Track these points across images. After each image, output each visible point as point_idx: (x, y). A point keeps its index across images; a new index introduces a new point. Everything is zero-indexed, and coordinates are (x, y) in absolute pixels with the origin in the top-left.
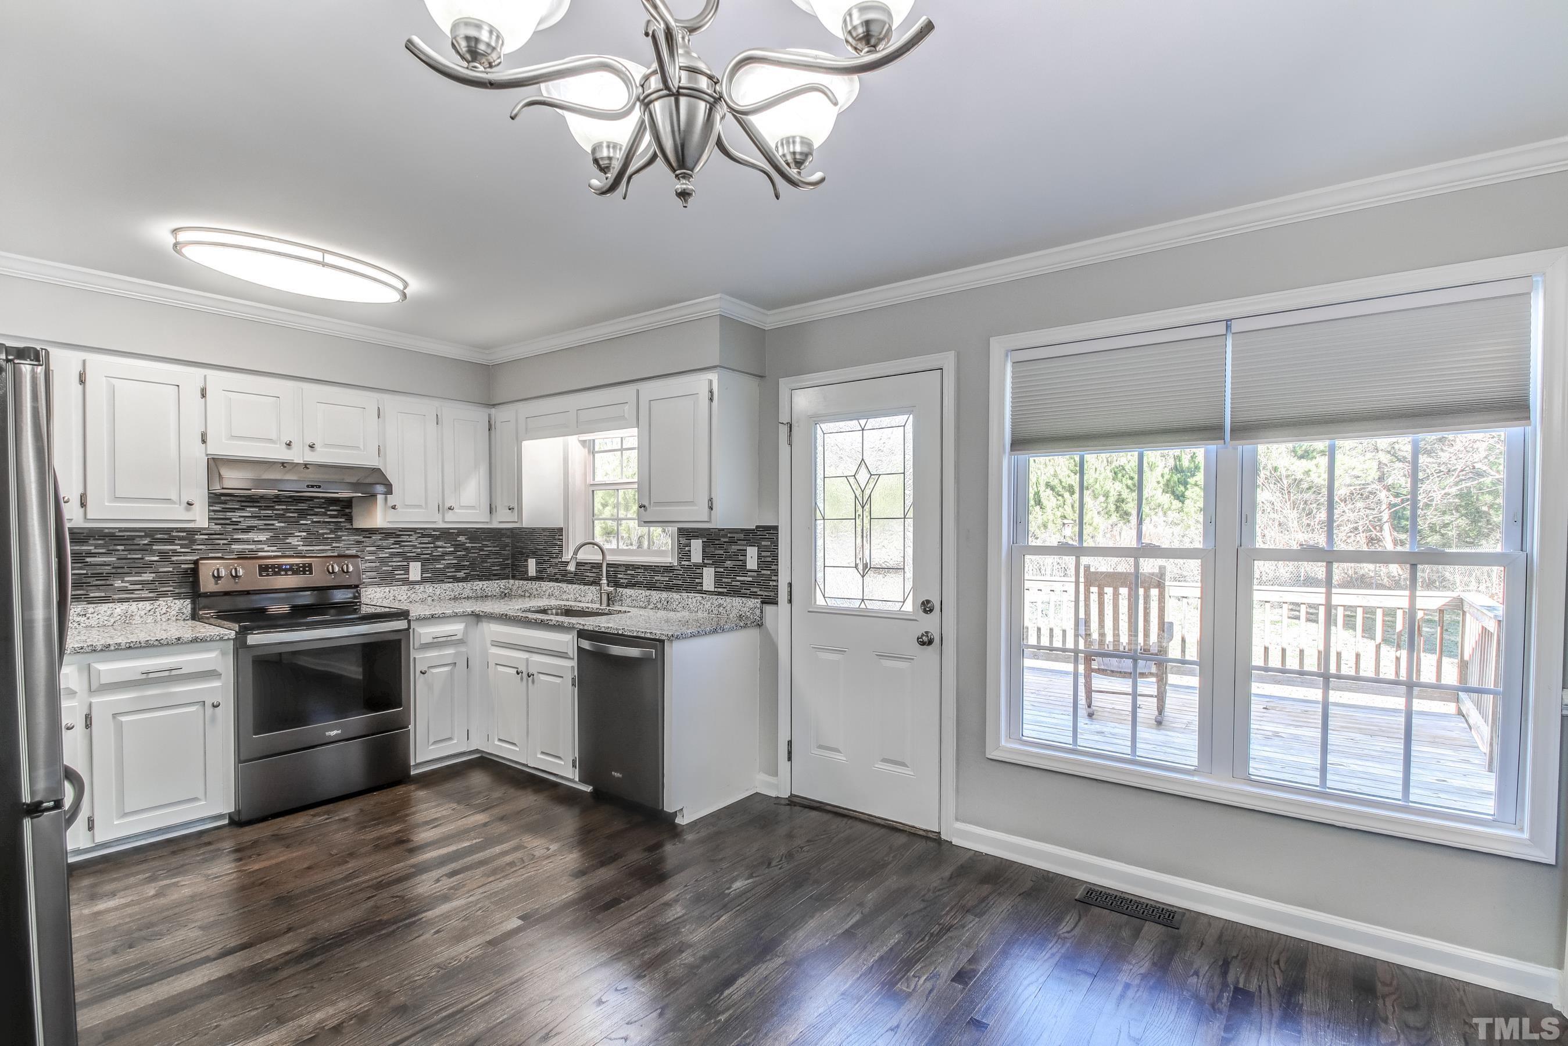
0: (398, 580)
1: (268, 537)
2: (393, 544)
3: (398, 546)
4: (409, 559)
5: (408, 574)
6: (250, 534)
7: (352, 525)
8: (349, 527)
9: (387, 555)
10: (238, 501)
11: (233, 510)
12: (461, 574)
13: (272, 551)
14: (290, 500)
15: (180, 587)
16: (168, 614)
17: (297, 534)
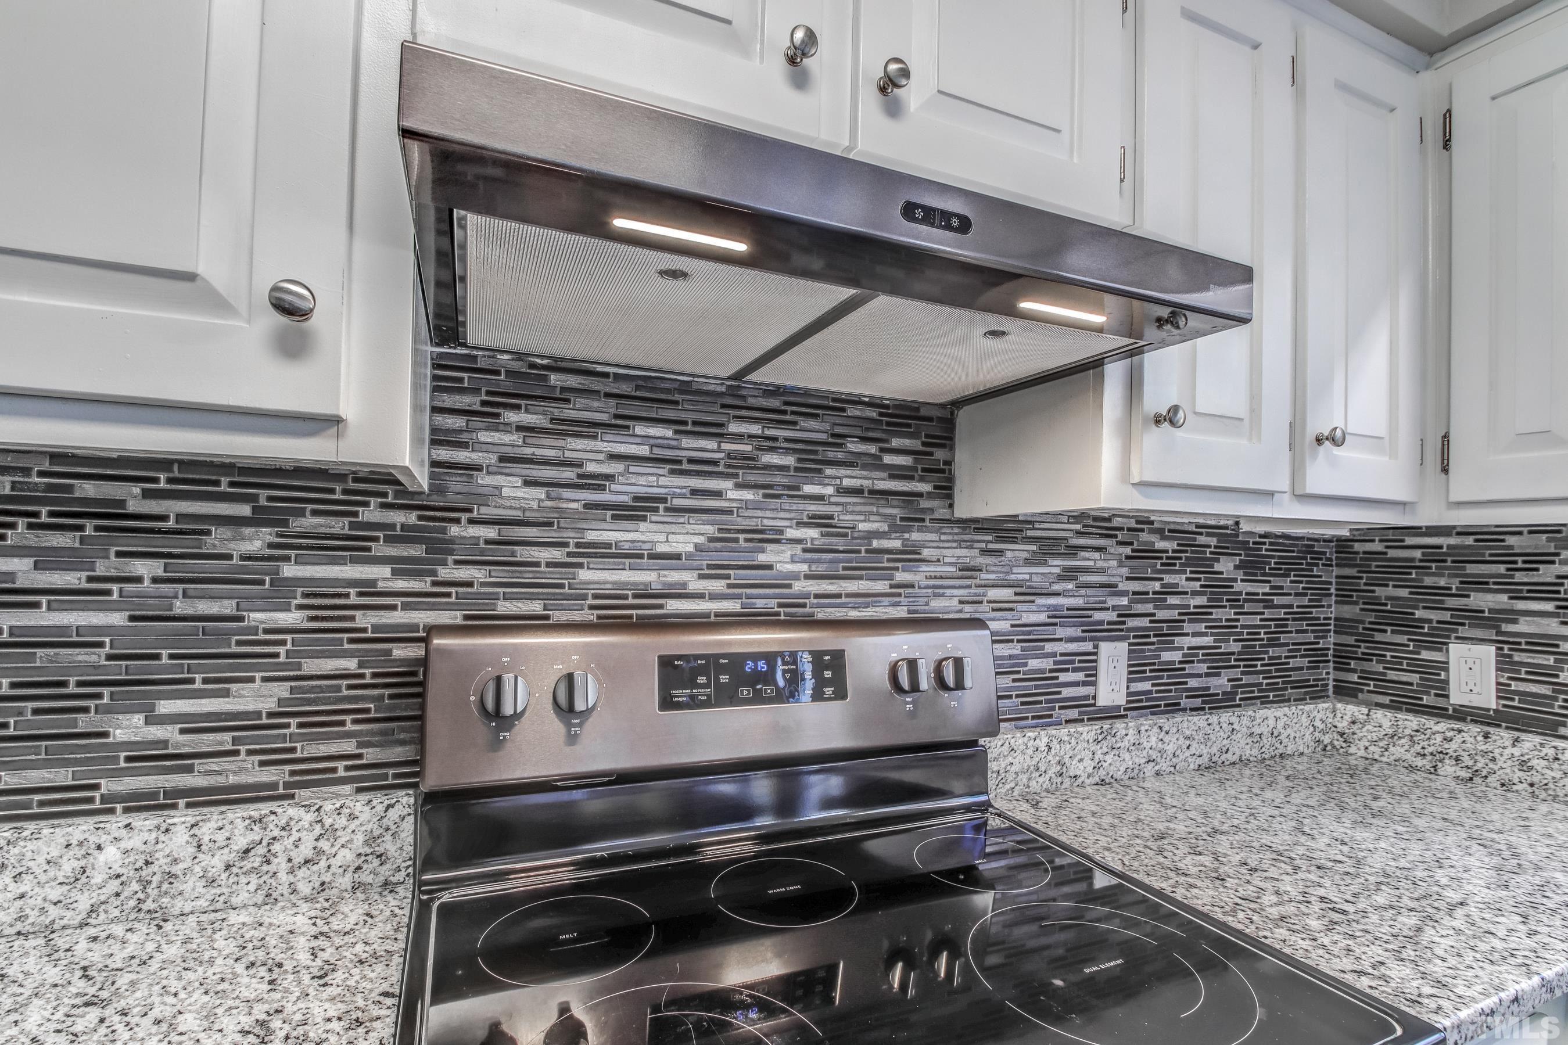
0: (1071, 703)
1: (701, 540)
2: (1061, 578)
3: (1070, 586)
4: (1096, 632)
5: (1094, 684)
6: (643, 526)
7: (951, 506)
8: (942, 513)
9: (1042, 617)
10: (608, 395)
11: (589, 429)
12: (1221, 683)
13: (714, 597)
14: (774, 403)
15: (386, 740)
16: (323, 864)
17: (792, 533)
